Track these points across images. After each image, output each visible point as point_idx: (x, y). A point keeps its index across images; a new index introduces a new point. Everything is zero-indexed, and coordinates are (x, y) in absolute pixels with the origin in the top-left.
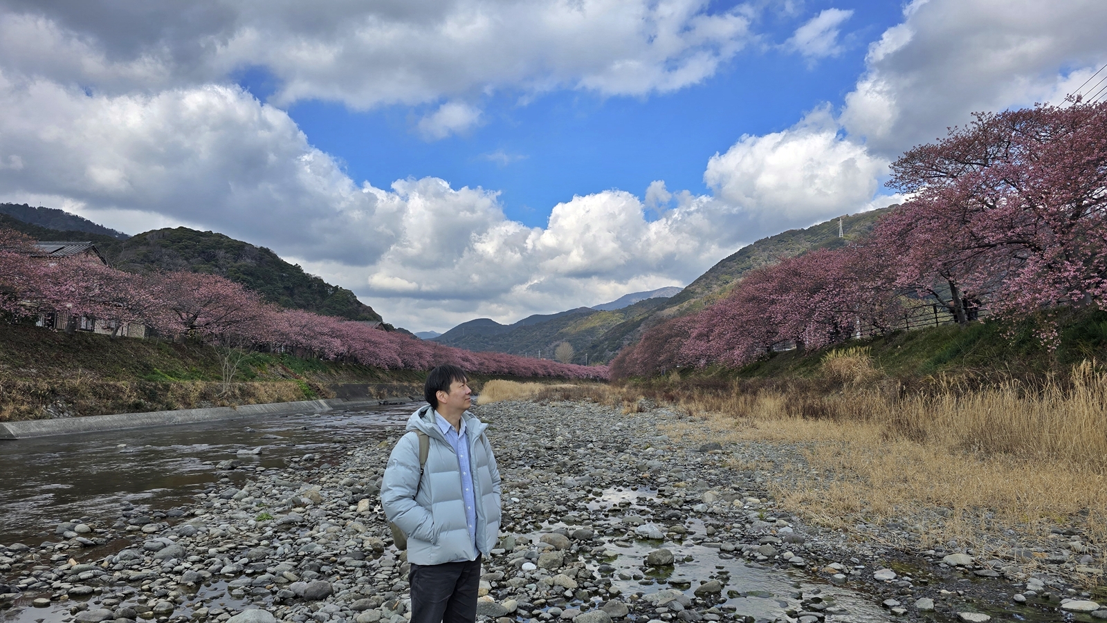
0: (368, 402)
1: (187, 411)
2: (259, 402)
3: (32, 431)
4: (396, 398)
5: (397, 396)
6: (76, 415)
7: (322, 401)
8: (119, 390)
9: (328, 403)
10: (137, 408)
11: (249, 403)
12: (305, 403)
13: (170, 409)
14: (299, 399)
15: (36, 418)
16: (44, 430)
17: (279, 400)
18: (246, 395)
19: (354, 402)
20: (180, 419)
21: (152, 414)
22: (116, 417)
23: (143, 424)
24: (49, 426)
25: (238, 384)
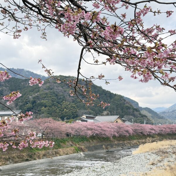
0: (101, 151)
1: (39, 160)
2: (60, 155)
3: (5, 168)
4: (114, 149)
5: (115, 147)
6: (14, 163)
7: (82, 153)
8: (24, 156)
9: (84, 154)
10: (27, 160)
11: (57, 156)
12: (75, 154)
13: (35, 160)
14: (74, 153)
15: (6, 165)
16: (7, 168)
17: (67, 154)
18: (57, 153)
19: (95, 152)
20: (37, 163)
21: (30, 162)
22: (22, 163)
23: (28, 165)
24: (8, 167)
25: (55, 150)
